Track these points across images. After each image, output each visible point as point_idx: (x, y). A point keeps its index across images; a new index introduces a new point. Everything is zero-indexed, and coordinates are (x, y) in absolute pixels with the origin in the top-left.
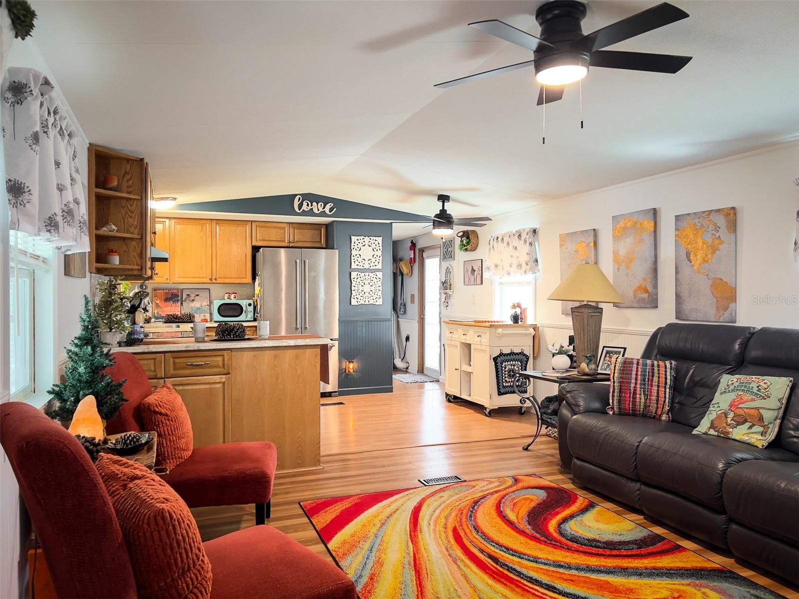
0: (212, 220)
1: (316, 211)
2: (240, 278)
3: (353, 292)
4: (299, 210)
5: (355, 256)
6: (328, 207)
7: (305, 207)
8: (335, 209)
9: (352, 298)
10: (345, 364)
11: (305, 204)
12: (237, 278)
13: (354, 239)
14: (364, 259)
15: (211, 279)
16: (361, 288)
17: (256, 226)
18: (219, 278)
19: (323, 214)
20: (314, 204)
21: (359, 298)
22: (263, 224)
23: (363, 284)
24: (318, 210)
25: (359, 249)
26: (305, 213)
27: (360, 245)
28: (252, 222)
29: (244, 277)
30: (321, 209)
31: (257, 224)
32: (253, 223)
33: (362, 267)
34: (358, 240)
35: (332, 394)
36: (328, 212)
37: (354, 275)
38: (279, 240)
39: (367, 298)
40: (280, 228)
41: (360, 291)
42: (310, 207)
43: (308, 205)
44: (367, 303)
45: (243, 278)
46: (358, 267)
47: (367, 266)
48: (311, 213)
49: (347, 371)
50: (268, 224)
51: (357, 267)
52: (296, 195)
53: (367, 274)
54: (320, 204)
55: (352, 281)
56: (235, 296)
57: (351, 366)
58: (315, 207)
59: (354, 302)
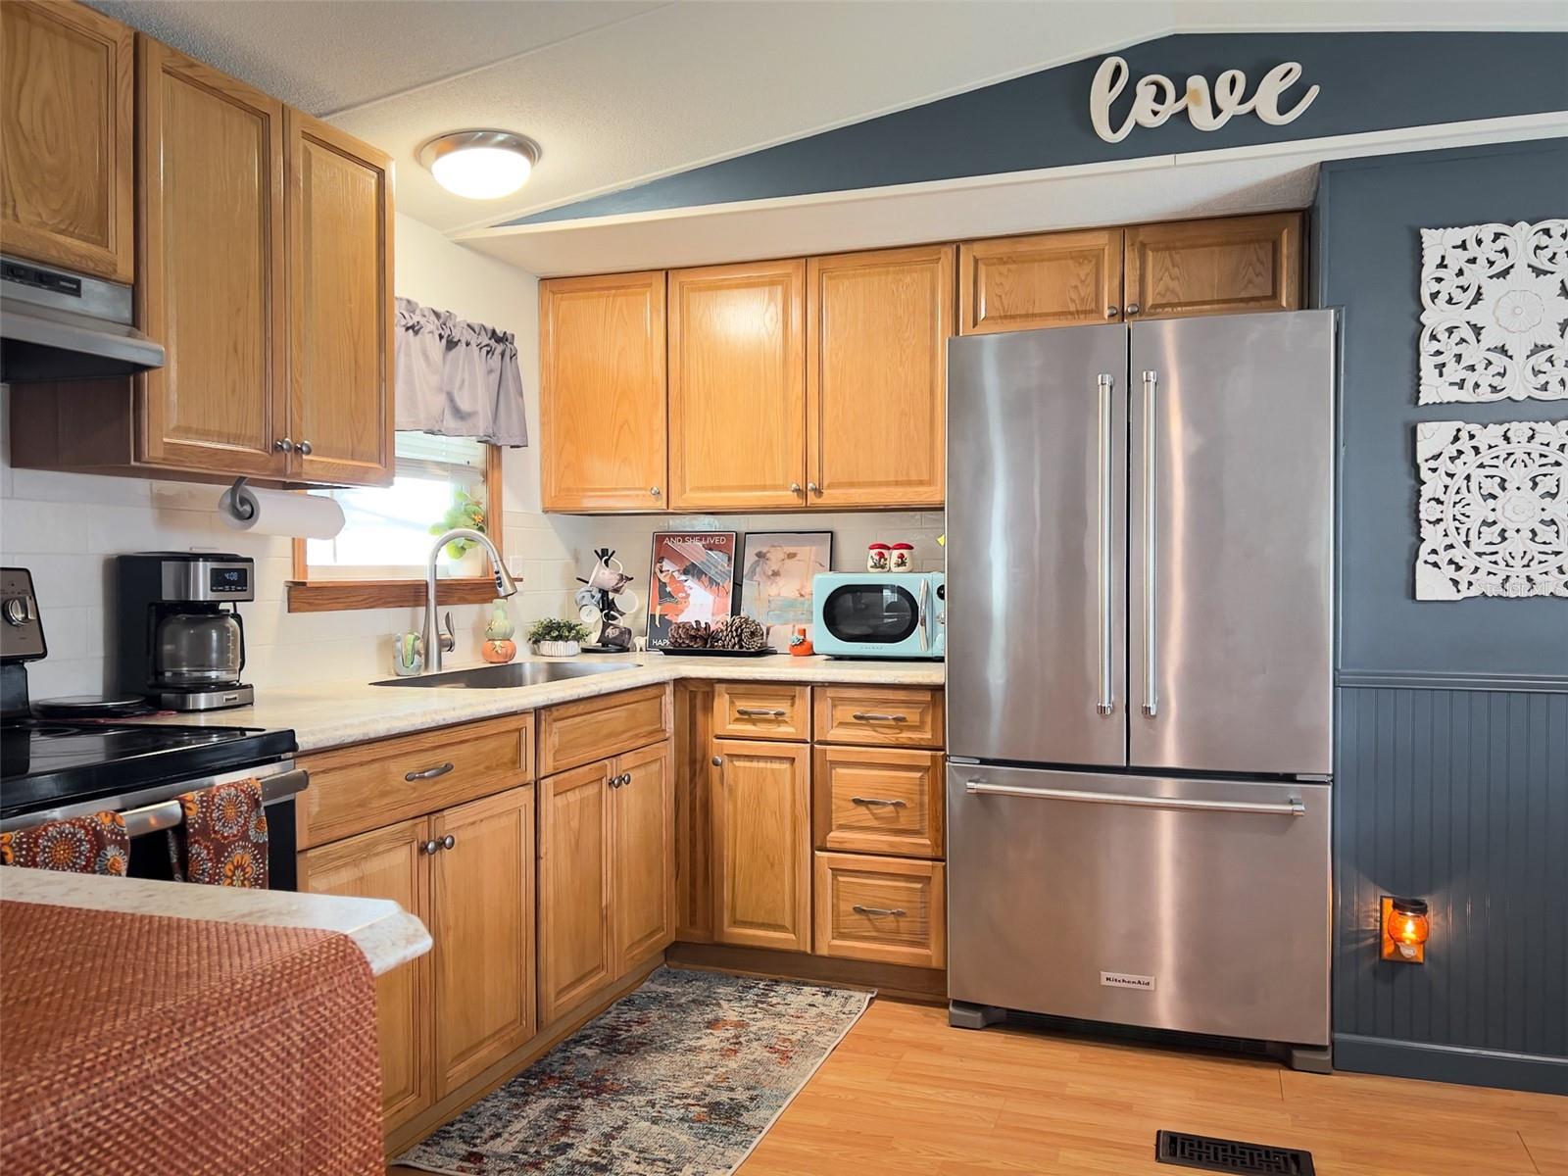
0: (806, 257)
1: (1202, 119)
2: (909, 483)
3: (1427, 531)
4: (1115, 128)
5: (1443, 336)
6: (1273, 85)
7: (1144, 112)
8: (1315, 90)
9: (1420, 564)
10: (1375, 906)
11: (1145, 92)
12: (897, 483)
13: (1436, 242)
14: (1503, 350)
15: (801, 492)
16: (1479, 510)
17: (976, 261)
18: (829, 487)
19: (1247, 130)
20: (1197, 83)
21: (1469, 565)
22: (1003, 248)
23: (1492, 486)
24: (1217, 111)
25: (1472, 292)
26: (1145, 143)
27: (1477, 275)
28: (957, 244)
29: (925, 477)
30: (1231, 106)
31: (978, 250)
32: (962, 248)
33: (1485, 395)
34: (1463, 246)
35: (1297, 1054)
36: (1269, 114)
37: (1433, 437)
38: (1072, 308)
39: (1518, 563)
40: (1080, 257)
41: (1474, 524)
42: (1171, 107)
43: (1160, 96)
44: (1518, 589)
45: (921, 483)
46: (1465, 396)
47: (1517, 386)
48: (1178, 136)
49: (1388, 949)
50: (1024, 247)
51: (1454, 395)
52: (1097, 61)
53: (1519, 430)
54: (1224, 79)
55: (1425, 474)
56: (902, 556)
57: (1409, 929)
58: (1197, 101)
59: (1432, 585)
